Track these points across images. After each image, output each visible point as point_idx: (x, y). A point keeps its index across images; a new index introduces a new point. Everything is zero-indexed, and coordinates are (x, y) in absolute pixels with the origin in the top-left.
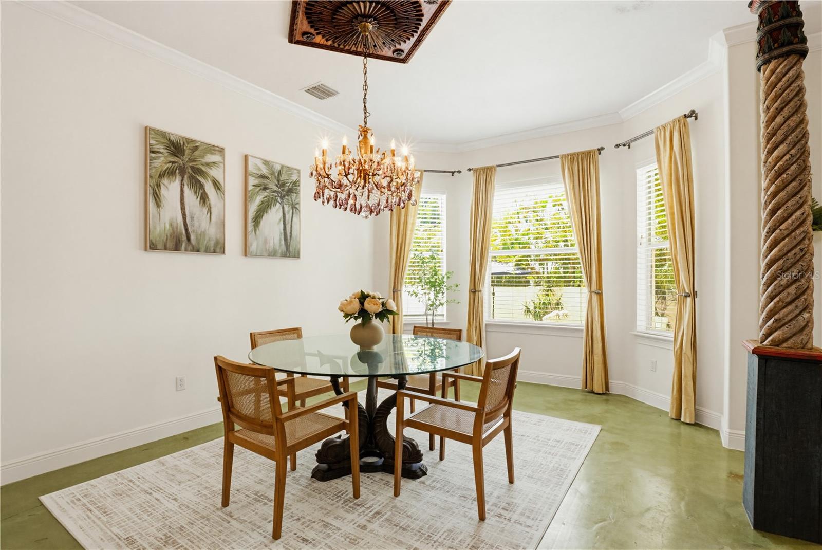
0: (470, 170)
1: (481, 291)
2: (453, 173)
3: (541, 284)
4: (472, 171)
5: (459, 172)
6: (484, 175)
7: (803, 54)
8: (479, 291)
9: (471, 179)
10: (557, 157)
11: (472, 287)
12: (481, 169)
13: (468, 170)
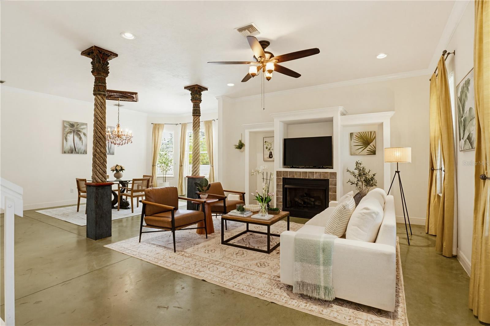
2: (176, 124)
4: (181, 124)
5: (178, 124)
6: (184, 126)
7: (200, 116)
8: (182, 166)
9: (180, 126)
11: (181, 164)
12: (183, 124)
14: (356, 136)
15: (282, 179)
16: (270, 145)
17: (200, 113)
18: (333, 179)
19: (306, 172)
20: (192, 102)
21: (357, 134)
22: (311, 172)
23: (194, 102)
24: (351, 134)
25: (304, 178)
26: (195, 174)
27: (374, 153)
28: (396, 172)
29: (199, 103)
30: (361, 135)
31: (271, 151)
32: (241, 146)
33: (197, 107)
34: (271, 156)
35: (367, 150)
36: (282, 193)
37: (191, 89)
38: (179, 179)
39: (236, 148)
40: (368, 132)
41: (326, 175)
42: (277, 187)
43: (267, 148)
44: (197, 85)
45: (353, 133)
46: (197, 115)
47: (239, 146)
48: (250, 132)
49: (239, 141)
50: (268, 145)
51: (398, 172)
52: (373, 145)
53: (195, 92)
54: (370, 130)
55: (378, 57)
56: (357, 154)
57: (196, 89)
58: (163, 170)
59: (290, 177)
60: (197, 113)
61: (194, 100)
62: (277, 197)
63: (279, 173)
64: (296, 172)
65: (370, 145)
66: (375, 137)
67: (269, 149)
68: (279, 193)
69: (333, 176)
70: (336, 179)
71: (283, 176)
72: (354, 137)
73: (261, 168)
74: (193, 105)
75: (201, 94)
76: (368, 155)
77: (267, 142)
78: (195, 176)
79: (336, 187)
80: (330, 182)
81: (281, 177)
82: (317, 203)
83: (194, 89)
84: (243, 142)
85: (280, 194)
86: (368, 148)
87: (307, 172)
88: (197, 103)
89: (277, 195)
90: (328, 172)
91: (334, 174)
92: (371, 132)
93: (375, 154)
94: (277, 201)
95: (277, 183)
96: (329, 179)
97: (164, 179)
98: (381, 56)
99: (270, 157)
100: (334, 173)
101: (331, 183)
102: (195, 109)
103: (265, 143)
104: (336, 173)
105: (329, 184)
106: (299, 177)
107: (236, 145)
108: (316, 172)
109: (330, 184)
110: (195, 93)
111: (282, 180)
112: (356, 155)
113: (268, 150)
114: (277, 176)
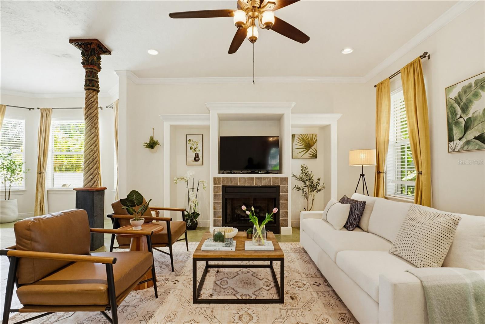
0: (38, 108)
1: (44, 173)
2: (30, 109)
3: (76, 171)
4: (39, 109)
5: (33, 109)
6: (46, 112)
8: (43, 173)
9: (39, 112)
10: (82, 108)
11: (39, 171)
12: (44, 109)
13: (37, 108)
14: (298, 138)
15: (221, 187)
16: (195, 144)
17: (98, 87)
18: (285, 185)
19: (252, 178)
20: (83, 67)
21: (299, 136)
22: (258, 178)
23: (89, 67)
24: (293, 135)
25: (249, 185)
26: (90, 184)
27: (315, 156)
28: (361, 175)
29: (97, 71)
30: (303, 137)
31: (197, 153)
32: (152, 145)
33: (93, 77)
34: (197, 159)
35: (309, 154)
36: (221, 205)
37: (83, 44)
38: (37, 193)
39: (147, 147)
40: (310, 135)
41: (277, 181)
42: (214, 198)
43: (191, 148)
44: (96, 40)
45: (295, 135)
46: (94, 90)
47: (150, 145)
48: (171, 126)
49: (151, 137)
50: (193, 144)
51: (363, 175)
52: (315, 148)
53: (90, 50)
54: (312, 133)
55: (343, 52)
56: (299, 157)
57: (93, 46)
58: (5, 180)
59: (233, 185)
60: (93, 86)
61: (88, 64)
62: (214, 211)
63: (217, 179)
64: (239, 178)
65: (312, 148)
66: (316, 141)
67: (195, 150)
68: (216, 206)
69: (285, 182)
70: (288, 185)
71: (223, 183)
72: (295, 139)
73: (189, 174)
74: (86, 72)
75: (100, 58)
76: (311, 159)
77: (191, 141)
78: (91, 187)
79: (288, 194)
80: (280, 189)
81: (220, 184)
82: (262, 214)
83: (89, 46)
84: (155, 139)
85: (219, 207)
86: (309, 152)
87: (254, 178)
88: (93, 70)
89: (214, 209)
90: (279, 178)
91: (286, 180)
92: (313, 135)
93: (316, 158)
94: (214, 216)
95: (214, 192)
96: (279, 186)
97: (7, 194)
98: (347, 51)
99: (195, 160)
100: (285, 178)
101: (282, 190)
102: (89, 78)
103: (188, 142)
104: (287, 178)
105: (280, 190)
106: (243, 185)
107: (146, 143)
108: (265, 178)
109: (280, 192)
110: (91, 53)
111: (221, 189)
112: (298, 159)
113: (193, 151)
114: (215, 183)
